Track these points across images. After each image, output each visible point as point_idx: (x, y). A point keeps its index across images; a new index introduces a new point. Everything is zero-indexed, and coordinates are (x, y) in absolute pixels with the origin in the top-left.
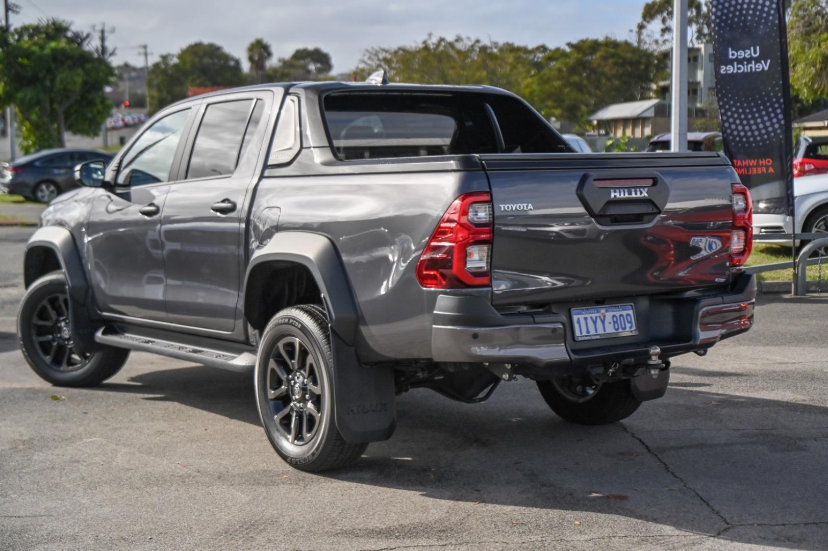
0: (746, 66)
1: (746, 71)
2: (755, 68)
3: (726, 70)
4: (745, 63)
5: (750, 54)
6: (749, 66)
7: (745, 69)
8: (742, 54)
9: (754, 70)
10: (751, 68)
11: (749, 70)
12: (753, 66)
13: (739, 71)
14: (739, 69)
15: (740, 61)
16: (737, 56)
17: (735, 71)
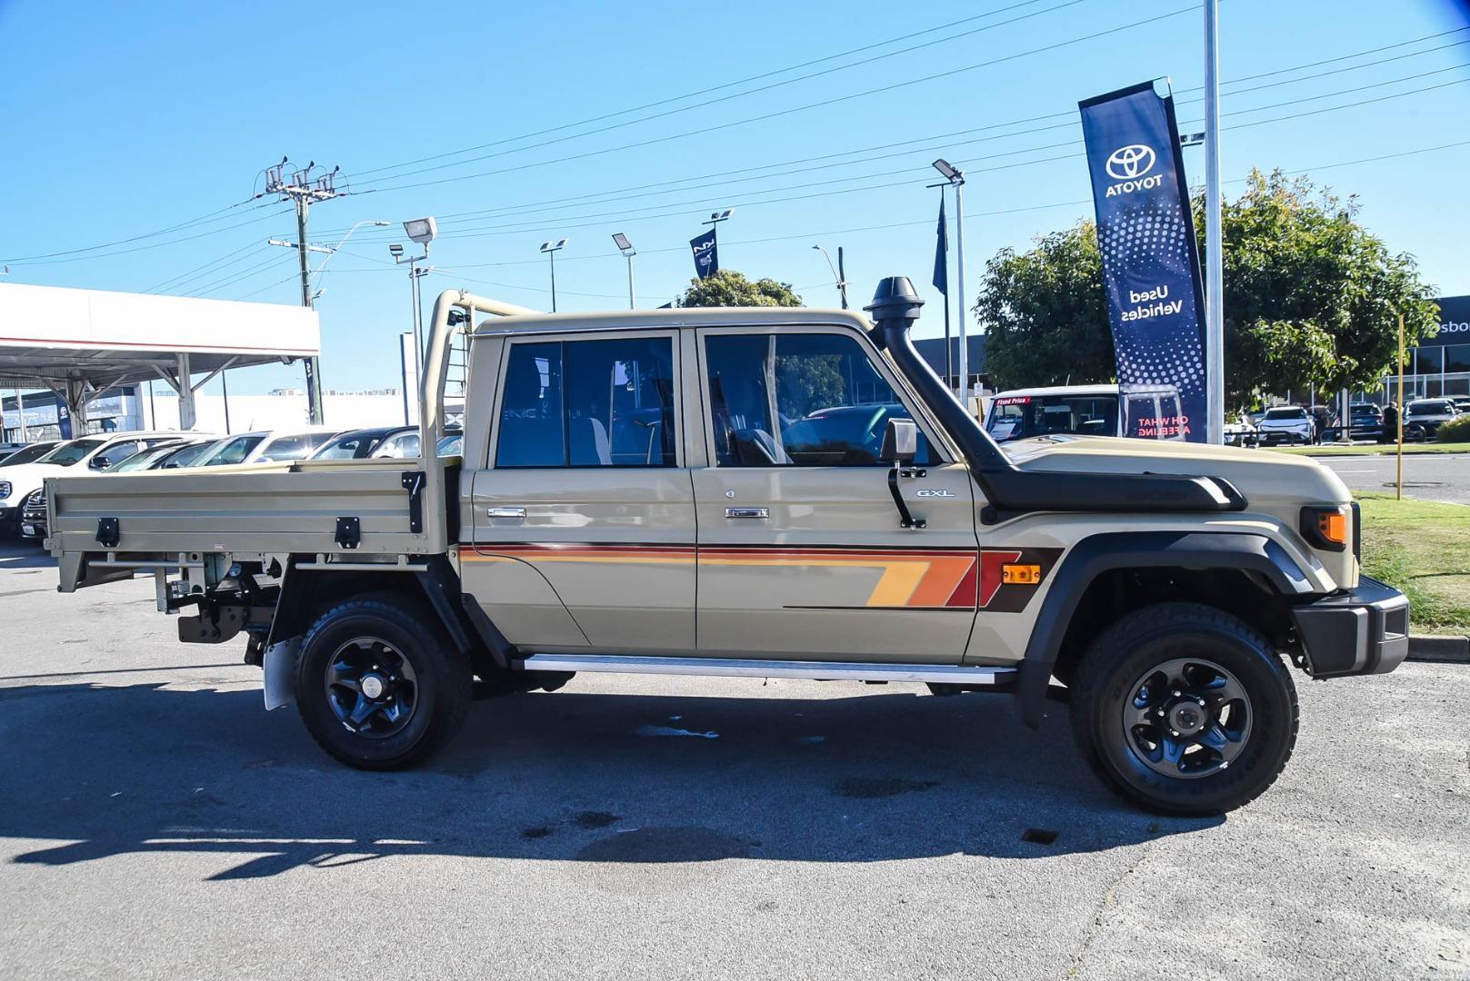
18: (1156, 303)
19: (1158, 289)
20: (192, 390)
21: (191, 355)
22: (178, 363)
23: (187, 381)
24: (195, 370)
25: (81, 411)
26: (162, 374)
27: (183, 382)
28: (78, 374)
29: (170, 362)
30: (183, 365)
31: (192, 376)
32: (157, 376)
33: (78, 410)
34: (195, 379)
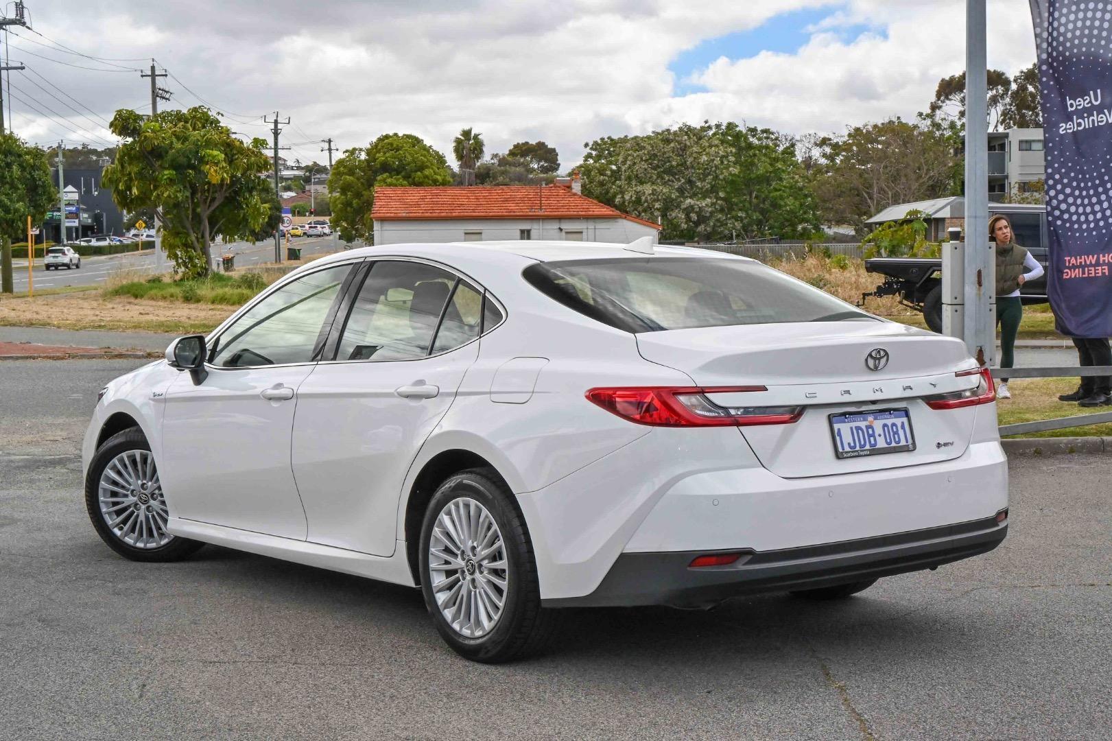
0: (1086, 119)
1: (1087, 127)
2: (1098, 122)
3: (1066, 129)
4: (1085, 115)
5: (1090, 102)
6: (1091, 118)
7: (1086, 123)
8: (1081, 103)
9: (1096, 125)
10: (1093, 120)
11: (1091, 126)
12: (1095, 118)
13: (1079, 129)
14: (1079, 125)
15: (1080, 113)
16: (1077, 106)
17: (1075, 129)
18: (1089, 111)
19: (1091, 93)
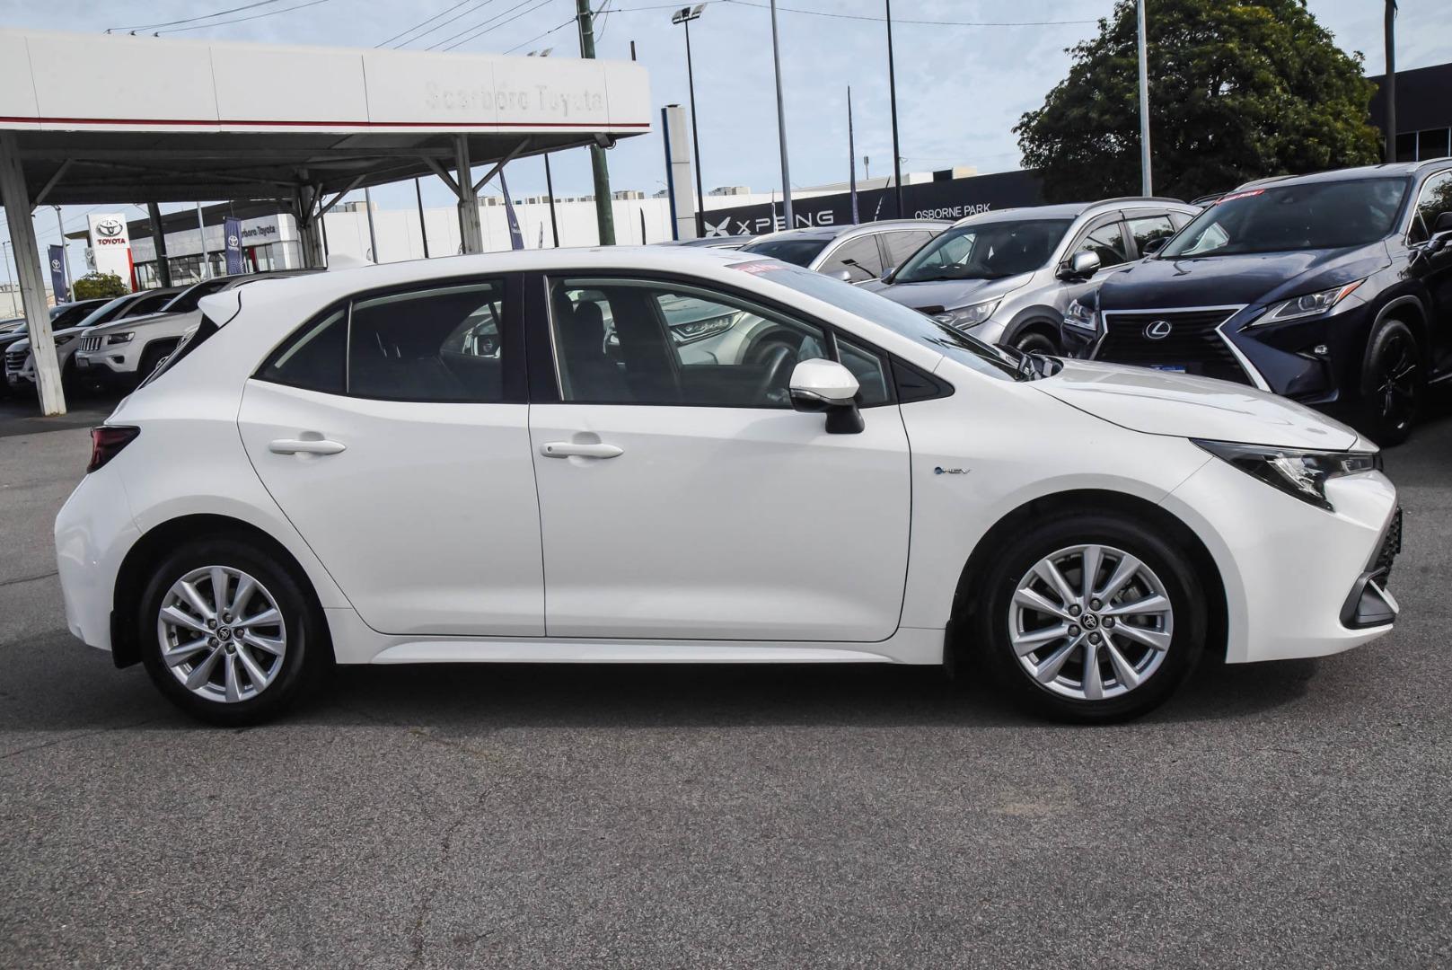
20: (475, 190)
21: (471, 138)
22: (455, 151)
23: (465, 177)
24: (478, 160)
25: (312, 224)
26: (433, 165)
27: (463, 177)
28: (305, 175)
29: (443, 153)
30: (462, 151)
31: (473, 170)
32: (427, 171)
33: (310, 226)
34: (477, 173)
